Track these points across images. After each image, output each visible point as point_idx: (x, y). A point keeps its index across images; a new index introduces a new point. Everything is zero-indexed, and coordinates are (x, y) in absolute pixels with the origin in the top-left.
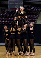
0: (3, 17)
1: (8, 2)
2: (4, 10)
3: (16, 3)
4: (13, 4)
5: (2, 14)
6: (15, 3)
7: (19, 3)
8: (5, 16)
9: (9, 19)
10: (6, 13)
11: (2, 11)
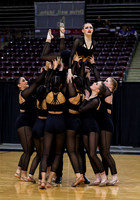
0: (15, 56)
1: (35, 6)
2: (19, 36)
3: (60, 12)
4: (52, 13)
5: (15, 48)
6: (56, 12)
7: (72, 12)
8: (25, 55)
9: (36, 64)
10: (28, 44)
11: (14, 37)
